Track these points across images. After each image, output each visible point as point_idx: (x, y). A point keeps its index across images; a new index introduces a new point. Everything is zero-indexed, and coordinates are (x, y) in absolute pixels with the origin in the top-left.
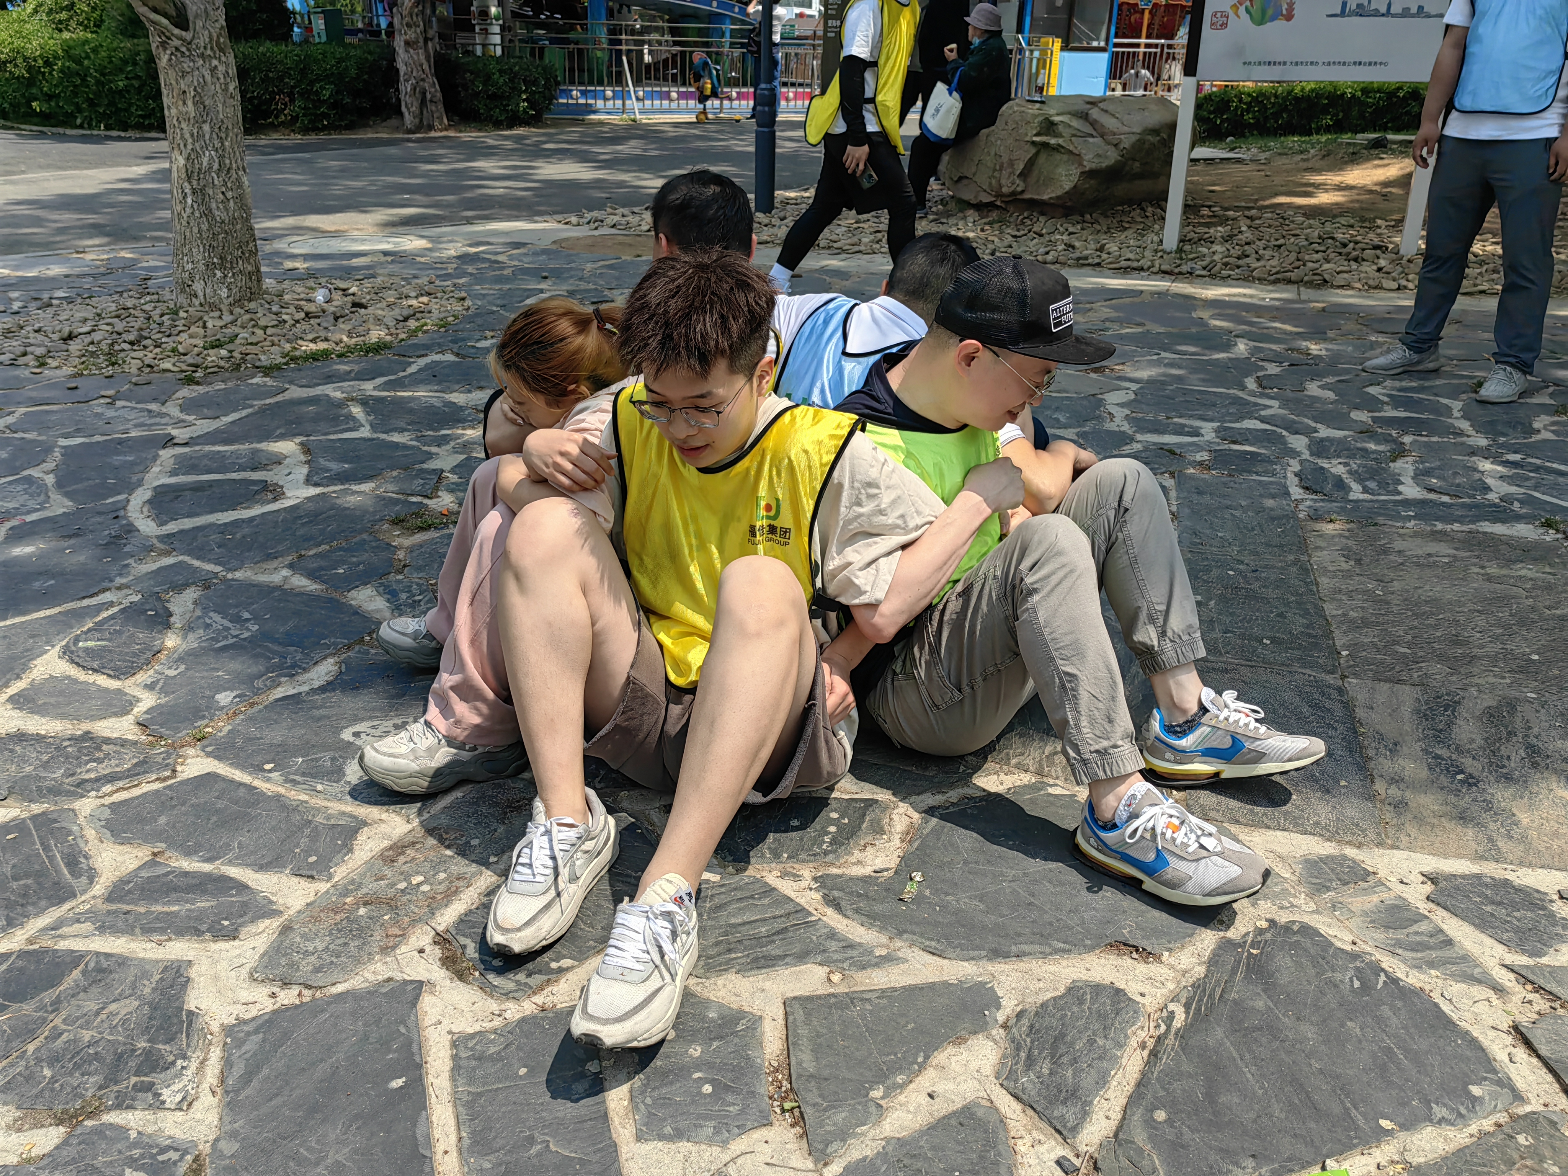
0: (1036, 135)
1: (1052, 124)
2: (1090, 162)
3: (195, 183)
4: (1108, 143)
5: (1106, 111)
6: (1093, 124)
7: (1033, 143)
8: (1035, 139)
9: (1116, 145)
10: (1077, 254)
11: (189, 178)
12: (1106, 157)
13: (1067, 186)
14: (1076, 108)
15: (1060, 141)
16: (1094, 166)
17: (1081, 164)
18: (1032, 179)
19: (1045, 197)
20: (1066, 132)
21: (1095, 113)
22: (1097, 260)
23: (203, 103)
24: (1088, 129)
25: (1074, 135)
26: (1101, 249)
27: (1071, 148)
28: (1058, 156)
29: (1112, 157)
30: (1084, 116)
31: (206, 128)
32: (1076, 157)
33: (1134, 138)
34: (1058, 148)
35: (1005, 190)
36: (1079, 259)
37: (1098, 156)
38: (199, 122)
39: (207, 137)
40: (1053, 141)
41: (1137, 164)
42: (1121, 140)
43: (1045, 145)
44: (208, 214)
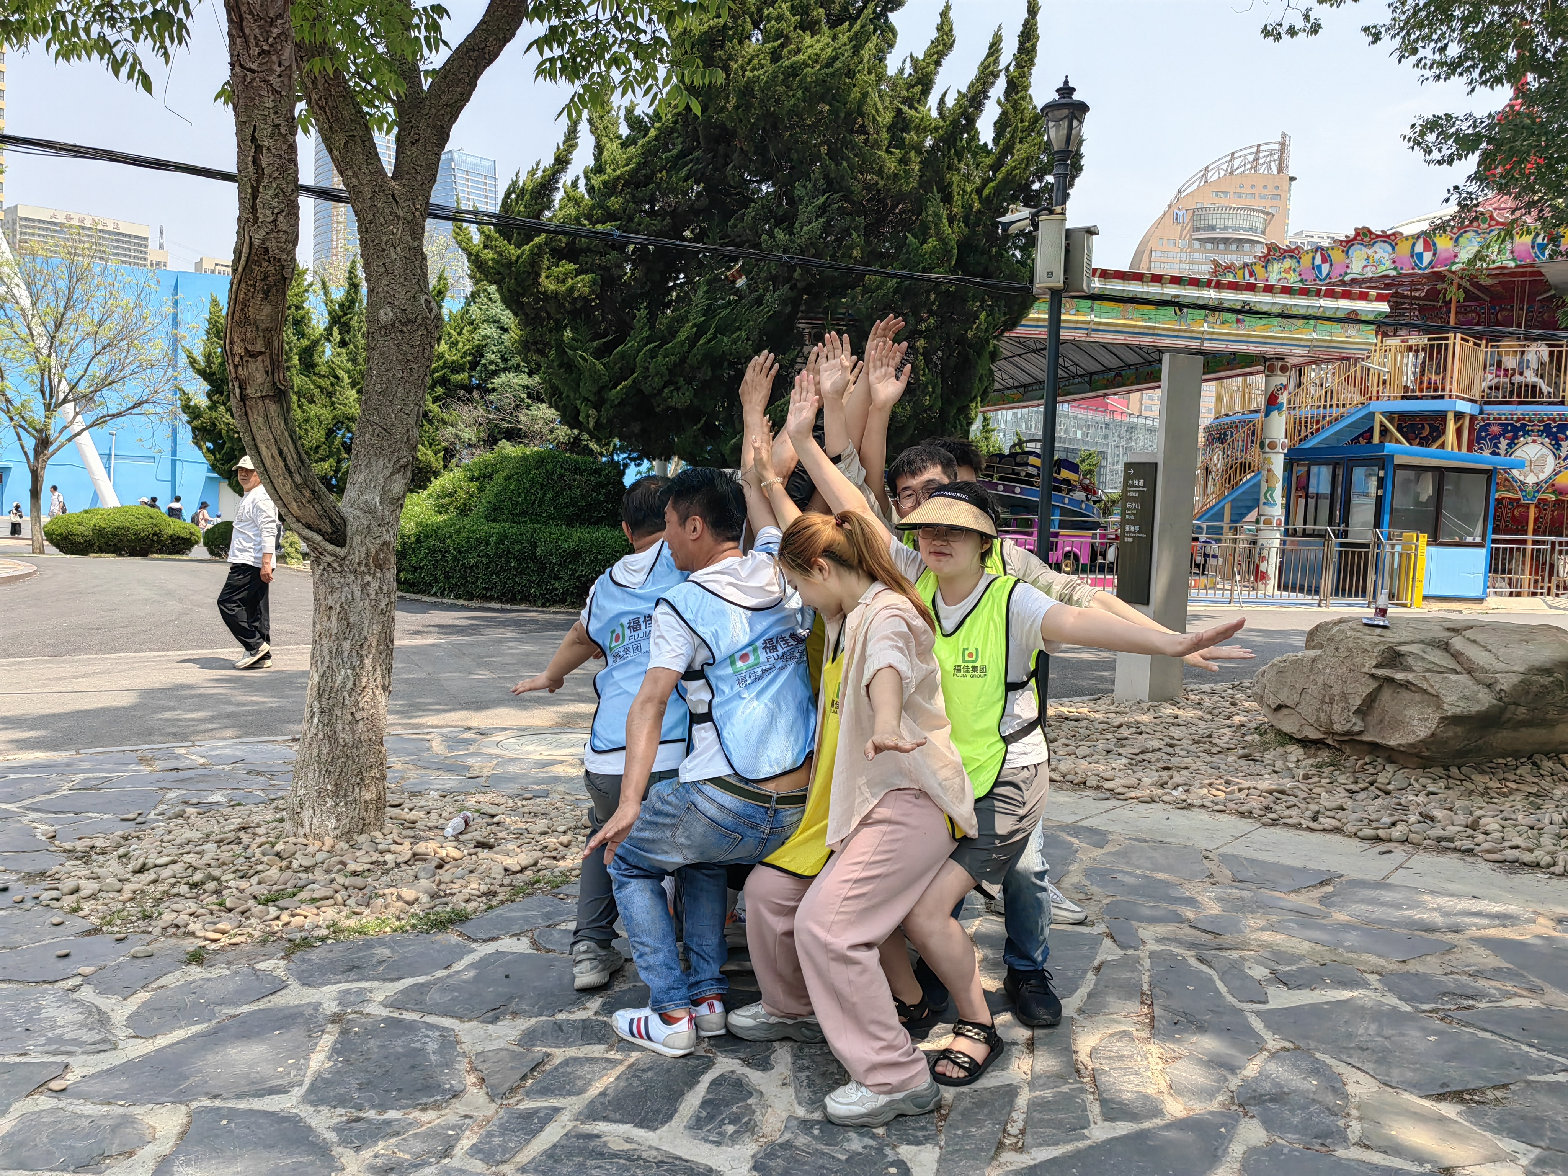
0: (1376, 667)
1: (1399, 654)
2: (1454, 704)
3: (324, 701)
4: (1479, 682)
5: (1474, 641)
6: (1456, 656)
7: (1372, 676)
8: (1374, 671)
9: (1489, 686)
10: (1437, 832)
11: (320, 696)
12: (1478, 701)
13: (1422, 733)
14: (1431, 635)
15: (1410, 677)
16: (1458, 711)
17: (1439, 707)
18: (1373, 719)
19: (1392, 743)
20: (1418, 666)
21: (1457, 643)
22: (1468, 845)
23: (347, 620)
24: (1451, 664)
25: (1428, 670)
26: (1474, 826)
27: (1425, 686)
28: (1406, 695)
29: (1484, 700)
30: (1445, 647)
31: (346, 645)
32: (1435, 699)
33: (1515, 679)
34: (1406, 685)
35: (1337, 727)
36: (1439, 839)
37: (1465, 698)
38: (339, 639)
39: (346, 654)
40: (1399, 676)
41: (1522, 710)
42: (1496, 681)
43: (1390, 680)
44: (332, 737)
